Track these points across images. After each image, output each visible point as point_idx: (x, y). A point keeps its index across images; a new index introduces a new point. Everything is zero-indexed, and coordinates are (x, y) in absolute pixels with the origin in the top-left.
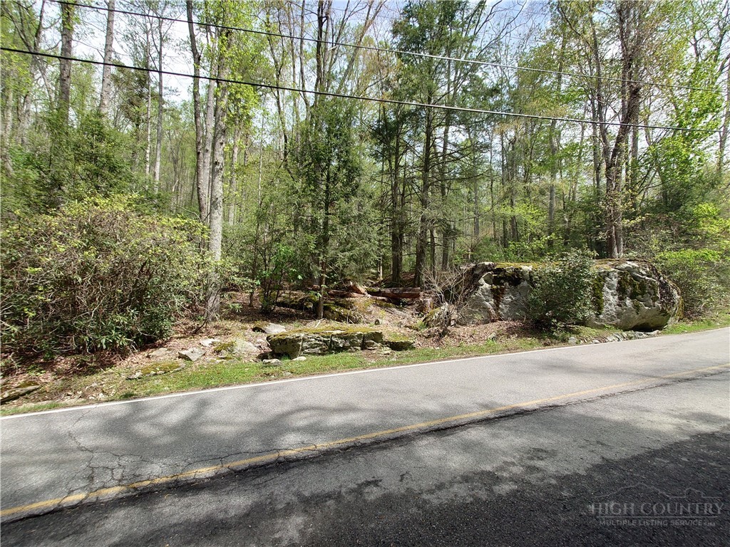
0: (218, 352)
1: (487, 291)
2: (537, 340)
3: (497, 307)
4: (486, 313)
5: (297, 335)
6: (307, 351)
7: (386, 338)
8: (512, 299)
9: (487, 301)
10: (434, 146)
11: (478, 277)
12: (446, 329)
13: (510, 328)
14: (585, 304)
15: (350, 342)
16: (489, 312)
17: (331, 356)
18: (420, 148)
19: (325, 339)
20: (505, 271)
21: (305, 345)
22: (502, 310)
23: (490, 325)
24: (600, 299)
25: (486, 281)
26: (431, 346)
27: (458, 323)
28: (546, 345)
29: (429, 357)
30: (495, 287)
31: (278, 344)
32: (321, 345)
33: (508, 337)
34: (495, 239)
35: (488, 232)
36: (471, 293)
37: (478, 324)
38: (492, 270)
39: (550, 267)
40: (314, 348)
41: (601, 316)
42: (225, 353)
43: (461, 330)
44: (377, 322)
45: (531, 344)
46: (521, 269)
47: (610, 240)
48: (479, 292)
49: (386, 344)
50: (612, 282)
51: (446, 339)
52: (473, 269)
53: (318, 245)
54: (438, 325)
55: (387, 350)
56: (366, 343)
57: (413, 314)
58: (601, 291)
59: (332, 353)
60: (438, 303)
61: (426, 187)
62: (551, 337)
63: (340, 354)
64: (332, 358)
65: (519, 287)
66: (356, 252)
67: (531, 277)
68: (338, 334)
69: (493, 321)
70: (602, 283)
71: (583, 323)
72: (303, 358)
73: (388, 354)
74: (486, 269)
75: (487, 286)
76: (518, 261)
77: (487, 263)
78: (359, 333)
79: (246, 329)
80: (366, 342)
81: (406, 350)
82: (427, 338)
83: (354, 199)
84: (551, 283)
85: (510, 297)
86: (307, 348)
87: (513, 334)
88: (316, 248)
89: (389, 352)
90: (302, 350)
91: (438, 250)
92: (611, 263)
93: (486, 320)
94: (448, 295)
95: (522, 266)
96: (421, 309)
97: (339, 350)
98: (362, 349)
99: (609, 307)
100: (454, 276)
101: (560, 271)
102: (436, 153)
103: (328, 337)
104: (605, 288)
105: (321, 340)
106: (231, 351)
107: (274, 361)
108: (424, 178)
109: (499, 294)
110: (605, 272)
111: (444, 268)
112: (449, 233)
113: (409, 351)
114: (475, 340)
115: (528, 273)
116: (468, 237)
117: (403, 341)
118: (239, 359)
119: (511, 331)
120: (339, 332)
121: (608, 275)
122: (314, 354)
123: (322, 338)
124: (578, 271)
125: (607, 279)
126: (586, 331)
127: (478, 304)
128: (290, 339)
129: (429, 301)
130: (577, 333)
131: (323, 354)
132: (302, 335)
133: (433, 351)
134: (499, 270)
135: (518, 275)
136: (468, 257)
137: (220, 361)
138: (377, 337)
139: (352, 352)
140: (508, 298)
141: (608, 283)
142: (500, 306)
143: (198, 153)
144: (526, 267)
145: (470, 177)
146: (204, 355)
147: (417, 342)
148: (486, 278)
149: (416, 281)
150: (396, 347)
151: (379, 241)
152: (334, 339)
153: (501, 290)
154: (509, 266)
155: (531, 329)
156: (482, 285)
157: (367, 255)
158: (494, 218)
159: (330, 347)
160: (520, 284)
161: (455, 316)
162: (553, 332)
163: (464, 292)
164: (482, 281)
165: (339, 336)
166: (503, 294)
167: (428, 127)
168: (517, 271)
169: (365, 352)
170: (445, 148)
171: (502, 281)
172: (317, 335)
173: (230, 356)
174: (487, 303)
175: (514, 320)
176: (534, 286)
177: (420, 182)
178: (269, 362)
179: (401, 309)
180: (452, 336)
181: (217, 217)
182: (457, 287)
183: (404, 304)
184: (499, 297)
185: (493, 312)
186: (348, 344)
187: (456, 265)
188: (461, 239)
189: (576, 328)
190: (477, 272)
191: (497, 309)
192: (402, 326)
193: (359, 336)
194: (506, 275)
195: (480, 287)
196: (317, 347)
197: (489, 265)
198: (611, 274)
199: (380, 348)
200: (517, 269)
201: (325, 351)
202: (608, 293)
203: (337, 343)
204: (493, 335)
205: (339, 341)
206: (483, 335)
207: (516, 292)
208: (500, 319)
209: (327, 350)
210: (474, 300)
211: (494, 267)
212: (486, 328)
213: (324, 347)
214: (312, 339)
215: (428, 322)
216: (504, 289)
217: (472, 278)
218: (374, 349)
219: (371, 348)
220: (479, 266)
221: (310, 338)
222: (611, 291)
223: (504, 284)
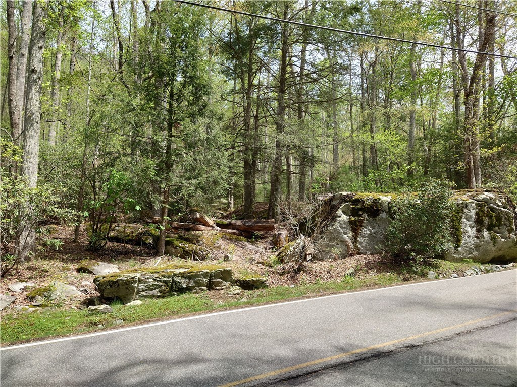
0: (32, 299)
1: (345, 223)
2: (396, 275)
3: (355, 240)
4: (344, 247)
5: (131, 275)
6: (143, 293)
7: (236, 275)
8: (371, 231)
9: (345, 233)
10: (291, 65)
11: (335, 208)
12: (301, 265)
13: (368, 262)
14: (444, 237)
15: (195, 282)
16: (347, 246)
17: (172, 298)
18: (275, 67)
19: (165, 279)
20: (363, 201)
21: (141, 286)
22: (361, 243)
23: (348, 260)
24: (458, 230)
25: (344, 213)
26: (286, 285)
27: (314, 258)
28: (405, 280)
29: (282, 296)
30: (353, 219)
31: (108, 287)
32: (160, 286)
33: (367, 272)
34: (355, 168)
35: (347, 159)
36: (327, 226)
37: (335, 259)
38: (350, 201)
39: (408, 197)
40: (152, 290)
41: (460, 249)
42: (40, 300)
43: (317, 266)
44: (226, 259)
45: (389, 280)
46: (380, 199)
47: (469, 171)
48: (337, 224)
49: (236, 282)
50: (470, 214)
51: (302, 276)
52: (331, 200)
53: (159, 171)
54: (294, 261)
55: (237, 290)
56: (213, 283)
57: (266, 249)
58: (460, 223)
59: (174, 295)
60: (293, 237)
61: (282, 109)
62: (410, 271)
63: (183, 296)
64: (174, 301)
65: (377, 219)
66: (203, 179)
67: (390, 208)
68: (180, 273)
69: (351, 255)
70: (461, 214)
71: (442, 256)
72: (139, 302)
73: (238, 294)
74: (344, 199)
75: (344, 217)
76: (377, 191)
77: (345, 193)
78: (206, 271)
79: (68, 269)
80: (213, 281)
81: (258, 288)
82: (281, 275)
83: (201, 120)
84: (410, 215)
85: (369, 230)
86: (143, 291)
87: (372, 268)
88: (157, 175)
89: (239, 291)
90: (138, 293)
91: (294, 179)
92: (469, 193)
93: (344, 254)
94: (303, 228)
95: (381, 197)
96: (276, 243)
97: (181, 291)
98: (208, 290)
99: (468, 240)
100: (311, 207)
101: (419, 202)
102: (292, 73)
103: (169, 277)
104: (464, 220)
105: (160, 281)
106: (48, 298)
107: (102, 307)
108: (280, 100)
109: (357, 226)
110: (463, 203)
111: (301, 198)
112: (307, 160)
113: (261, 290)
114: (332, 277)
115: (386, 204)
116: (327, 165)
117: (255, 279)
118: (58, 306)
119: (369, 266)
120: (182, 270)
121: (466, 206)
122: (152, 297)
123: (162, 278)
124: (437, 202)
125: (466, 210)
126: (445, 265)
127: (336, 238)
128: (123, 281)
129: (284, 233)
130: (436, 267)
131: (162, 297)
132: (138, 275)
133: (287, 289)
134: (358, 201)
135: (376, 206)
136: (326, 186)
137: (34, 309)
138: (226, 275)
139: (197, 293)
140: (366, 231)
141: (467, 215)
142: (359, 239)
143: (11, 58)
144: (385, 197)
145: (329, 100)
146: (13, 302)
147: (270, 280)
148: (344, 209)
149: (270, 212)
151: (230, 167)
152: (176, 279)
153: (359, 222)
154: (367, 196)
155: (391, 263)
156: (340, 217)
157: (215, 183)
158: (353, 145)
159: (172, 288)
160: (378, 215)
161: (311, 250)
162: (412, 266)
163: (321, 223)
164: (340, 212)
165: (182, 275)
166: (361, 226)
167: (285, 43)
168: (376, 201)
169: (212, 293)
170: (302, 68)
172: (156, 275)
173: (46, 303)
174: (345, 236)
175: (372, 254)
176: (393, 218)
177: (275, 104)
178: (96, 309)
179: (253, 243)
180: (308, 272)
181: (33, 136)
182: (313, 219)
183: (257, 237)
184: (357, 230)
185: (351, 245)
186: (192, 284)
187: (313, 195)
188: (319, 167)
189: (435, 261)
190: (334, 203)
191: (356, 242)
192: (254, 262)
193: (205, 275)
194: (364, 206)
195: (338, 219)
196: (155, 289)
197: (348, 195)
198: (469, 205)
199: (229, 288)
200: (376, 200)
201: (165, 293)
202: (466, 224)
203: (180, 283)
204: (352, 270)
205: (182, 281)
206: (341, 270)
207: (375, 224)
208: (359, 254)
209: (168, 292)
210: (331, 233)
211: (352, 197)
212: (344, 263)
213: (164, 288)
214: (150, 280)
215: (283, 257)
216: (362, 220)
217: (330, 209)
218: (222, 289)
219: (219, 287)
220: (337, 197)
221: (148, 278)
222: (469, 223)
223: (363, 216)
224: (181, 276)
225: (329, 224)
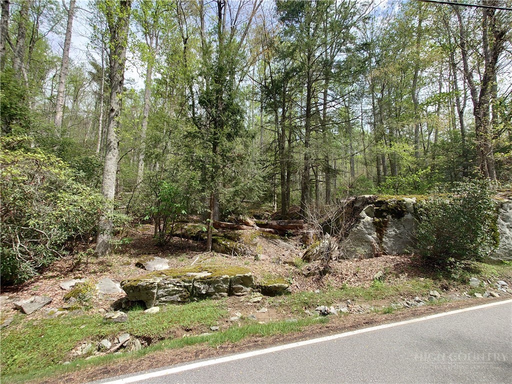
0: (67, 299)
1: (369, 225)
2: (431, 281)
3: (380, 240)
4: (369, 247)
5: (151, 281)
6: (163, 299)
7: (260, 280)
8: (396, 232)
9: (370, 234)
11: (359, 210)
12: (326, 267)
13: (397, 265)
15: (215, 288)
16: (372, 246)
17: (192, 304)
19: (187, 284)
20: (387, 203)
21: (161, 292)
22: (386, 243)
23: (374, 260)
24: (495, 231)
25: (368, 214)
26: (310, 288)
27: (340, 258)
30: (377, 220)
31: (131, 291)
32: (181, 292)
33: (397, 276)
36: (352, 227)
37: (361, 259)
38: (373, 203)
40: (172, 295)
41: (498, 251)
43: (343, 267)
44: (256, 258)
46: (404, 201)
47: (484, 172)
48: (361, 225)
49: (257, 288)
50: (507, 214)
51: (329, 279)
52: (353, 202)
54: (320, 259)
55: (258, 297)
56: (234, 289)
57: (296, 245)
58: (496, 223)
59: (194, 300)
60: (319, 238)
61: (308, 132)
62: (448, 276)
63: (203, 303)
65: (402, 219)
67: (415, 209)
68: (201, 278)
69: (377, 256)
70: (496, 214)
72: (158, 308)
73: (259, 302)
74: (366, 202)
75: (368, 219)
76: (400, 193)
77: (367, 196)
78: (224, 277)
79: (129, 264)
80: (234, 287)
81: (280, 294)
82: (306, 276)
85: (394, 230)
86: (163, 296)
87: (402, 272)
89: (259, 299)
90: (158, 298)
92: (501, 193)
94: (326, 228)
95: (404, 198)
97: (202, 297)
98: (229, 295)
99: (506, 241)
100: (334, 210)
103: (190, 282)
104: (500, 220)
105: (181, 286)
106: (82, 299)
107: (118, 315)
109: (382, 227)
110: (498, 203)
111: (327, 201)
113: (283, 296)
114: (359, 280)
115: (412, 206)
117: (276, 285)
119: (399, 269)
120: (203, 274)
121: (502, 206)
122: (172, 302)
123: (183, 284)
125: (501, 210)
127: (361, 240)
128: (142, 286)
129: (312, 232)
131: (183, 302)
132: (158, 281)
133: (311, 296)
134: (381, 203)
135: (401, 208)
136: (347, 192)
138: (246, 281)
139: (217, 299)
140: (391, 231)
141: (503, 215)
142: (384, 240)
144: (409, 199)
147: (294, 284)
148: (367, 211)
150: (269, 292)
152: (196, 285)
153: (383, 223)
154: (391, 198)
155: (422, 266)
156: (364, 218)
159: (192, 294)
160: (403, 216)
161: (336, 252)
163: (345, 225)
164: (363, 214)
165: (203, 280)
166: (386, 227)
168: (399, 203)
169: (231, 299)
171: (385, 214)
174: (370, 237)
175: (399, 255)
176: (420, 220)
179: (285, 240)
180: (334, 274)
182: (337, 221)
183: (289, 235)
184: (382, 231)
185: (376, 246)
186: (212, 290)
187: (337, 199)
189: (475, 264)
190: (357, 205)
191: (381, 243)
192: (281, 262)
193: (225, 281)
194: (388, 208)
195: (362, 220)
196: (175, 294)
197: (370, 198)
198: (506, 205)
199: (250, 294)
200: (400, 201)
201: (185, 299)
202: (503, 225)
203: (200, 288)
204: (380, 274)
205: (202, 287)
206: (368, 273)
207: (400, 225)
208: (384, 254)
209: (188, 297)
210: (356, 234)
211: (375, 199)
212: (371, 265)
213: (184, 293)
214: (170, 285)
215: (309, 256)
216: (386, 222)
217: (353, 211)
218: (243, 295)
219: (240, 294)
220: (359, 199)
221: (168, 284)
222: (506, 224)
223: (387, 217)
224: (201, 282)
225: (353, 225)
